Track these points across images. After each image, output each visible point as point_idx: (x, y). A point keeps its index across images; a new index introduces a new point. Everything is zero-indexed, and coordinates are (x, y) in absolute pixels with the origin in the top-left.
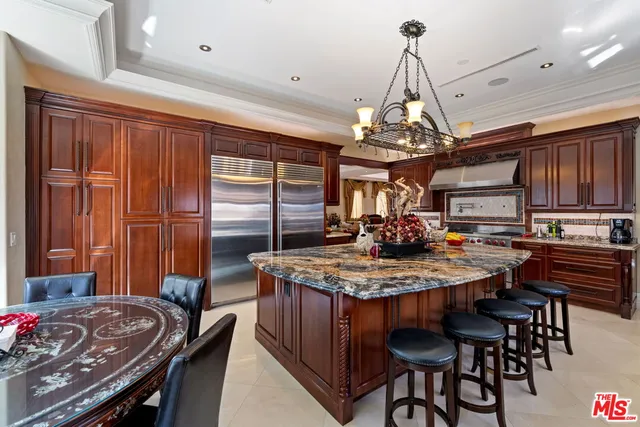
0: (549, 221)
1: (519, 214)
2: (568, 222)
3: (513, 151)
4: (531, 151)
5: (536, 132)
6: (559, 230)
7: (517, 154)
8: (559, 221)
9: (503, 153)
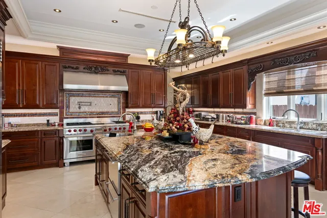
0: (134, 113)
1: (119, 109)
2: (142, 113)
3: (122, 70)
4: (132, 72)
5: (130, 61)
6: (138, 118)
7: (124, 72)
8: (138, 113)
9: (117, 69)
